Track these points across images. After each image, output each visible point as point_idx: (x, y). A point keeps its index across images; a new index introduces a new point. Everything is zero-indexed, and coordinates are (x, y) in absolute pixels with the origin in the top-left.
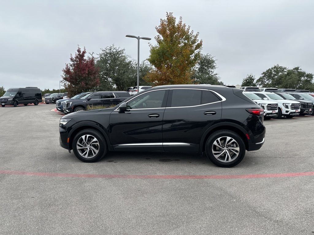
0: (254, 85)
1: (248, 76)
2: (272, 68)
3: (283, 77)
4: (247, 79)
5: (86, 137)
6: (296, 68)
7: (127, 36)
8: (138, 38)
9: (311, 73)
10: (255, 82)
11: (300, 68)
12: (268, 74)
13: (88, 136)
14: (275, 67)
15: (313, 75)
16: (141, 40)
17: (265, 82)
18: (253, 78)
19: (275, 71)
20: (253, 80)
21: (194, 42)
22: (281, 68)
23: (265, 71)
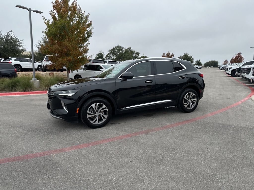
0: (104, 59)
1: (99, 53)
2: (116, 47)
3: (123, 54)
4: (99, 54)
5: (96, 105)
6: (129, 48)
7: (17, 6)
8: (30, 10)
9: (138, 52)
10: (104, 57)
11: (131, 48)
12: (113, 51)
13: (98, 104)
14: (117, 47)
15: (139, 53)
16: (32, 12)
17: (111, 57)
18: (103, 54)
19: (117, 50)
20: (103, 55)
21: (85, 22)
22: (120, 47)
23: (111, 49)
